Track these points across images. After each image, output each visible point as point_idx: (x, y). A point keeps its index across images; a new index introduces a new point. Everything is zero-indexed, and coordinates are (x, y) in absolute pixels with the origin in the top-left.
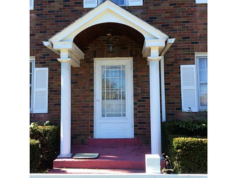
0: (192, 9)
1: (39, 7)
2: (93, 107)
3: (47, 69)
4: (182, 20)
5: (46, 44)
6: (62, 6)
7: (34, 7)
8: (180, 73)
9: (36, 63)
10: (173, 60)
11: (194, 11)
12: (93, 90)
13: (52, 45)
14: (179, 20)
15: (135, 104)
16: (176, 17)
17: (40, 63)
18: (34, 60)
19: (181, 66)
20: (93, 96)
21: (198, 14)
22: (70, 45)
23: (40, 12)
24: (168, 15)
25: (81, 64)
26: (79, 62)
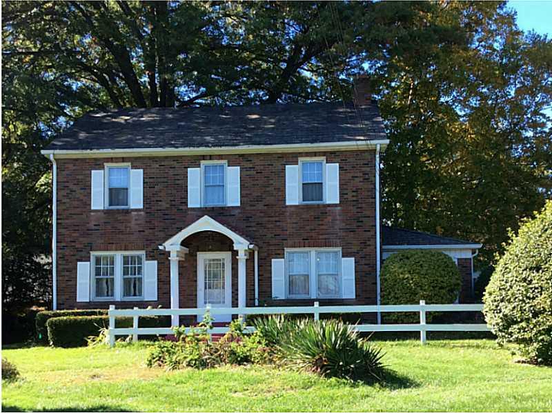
0: (283, 210)
1: (148, 206)
2: (196, 295)
3: (156, 262)
4: (274, 219)
5: (161, 247)
6: (168, 206)
7: (144, 206)
8: (271, 266)
9: (146, 257)
10: (266, 254)
11: (285, 212)
12: (196, 281)
13: (165, 248)
14: (271, 219)
15: (232, 292)
16: (269, 217)
17: (150, 256)
18: (144, 253)
19: (273, 260)
20: (196, 286)
21: (288, 214)
22: (178, 248)
23: (148, 210)
24: (262, 215)
25: (186, 258)
26: (183, 256)
